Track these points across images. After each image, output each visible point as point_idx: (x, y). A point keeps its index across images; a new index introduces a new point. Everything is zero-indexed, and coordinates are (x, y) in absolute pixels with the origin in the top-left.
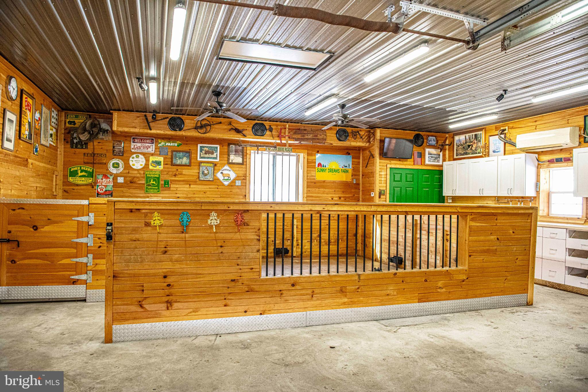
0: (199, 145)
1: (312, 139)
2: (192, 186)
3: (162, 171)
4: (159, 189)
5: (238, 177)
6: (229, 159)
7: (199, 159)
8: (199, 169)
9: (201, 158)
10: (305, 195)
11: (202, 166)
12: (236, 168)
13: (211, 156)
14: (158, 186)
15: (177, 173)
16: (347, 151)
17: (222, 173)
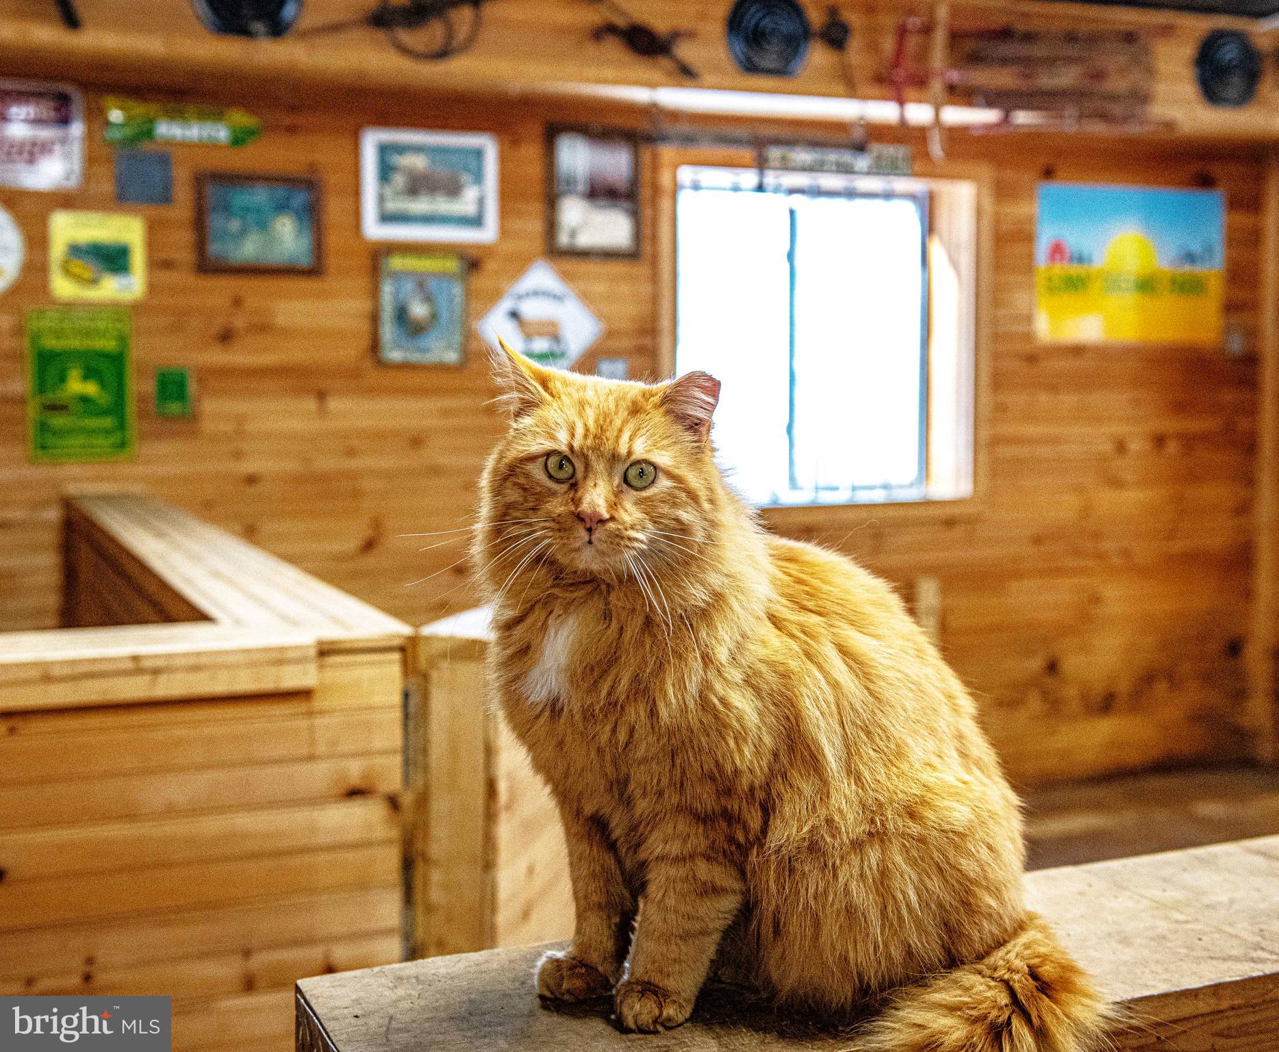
0: (371, 141)
1: (1076, 95)
2: (334, 404)
3: (136, 308)
4: (122, 426)
5: (610, 334)
6: (551, 226)
7: (374, 230)
8: (375, 293)
9: (387, 218)
10: (984, 434)
11: (397, 276)
12: (599, 276)
13: (442, 205)
14: (117, 409)
15: (239, 322)
16: (1194, 167)
17: (514, 315)
